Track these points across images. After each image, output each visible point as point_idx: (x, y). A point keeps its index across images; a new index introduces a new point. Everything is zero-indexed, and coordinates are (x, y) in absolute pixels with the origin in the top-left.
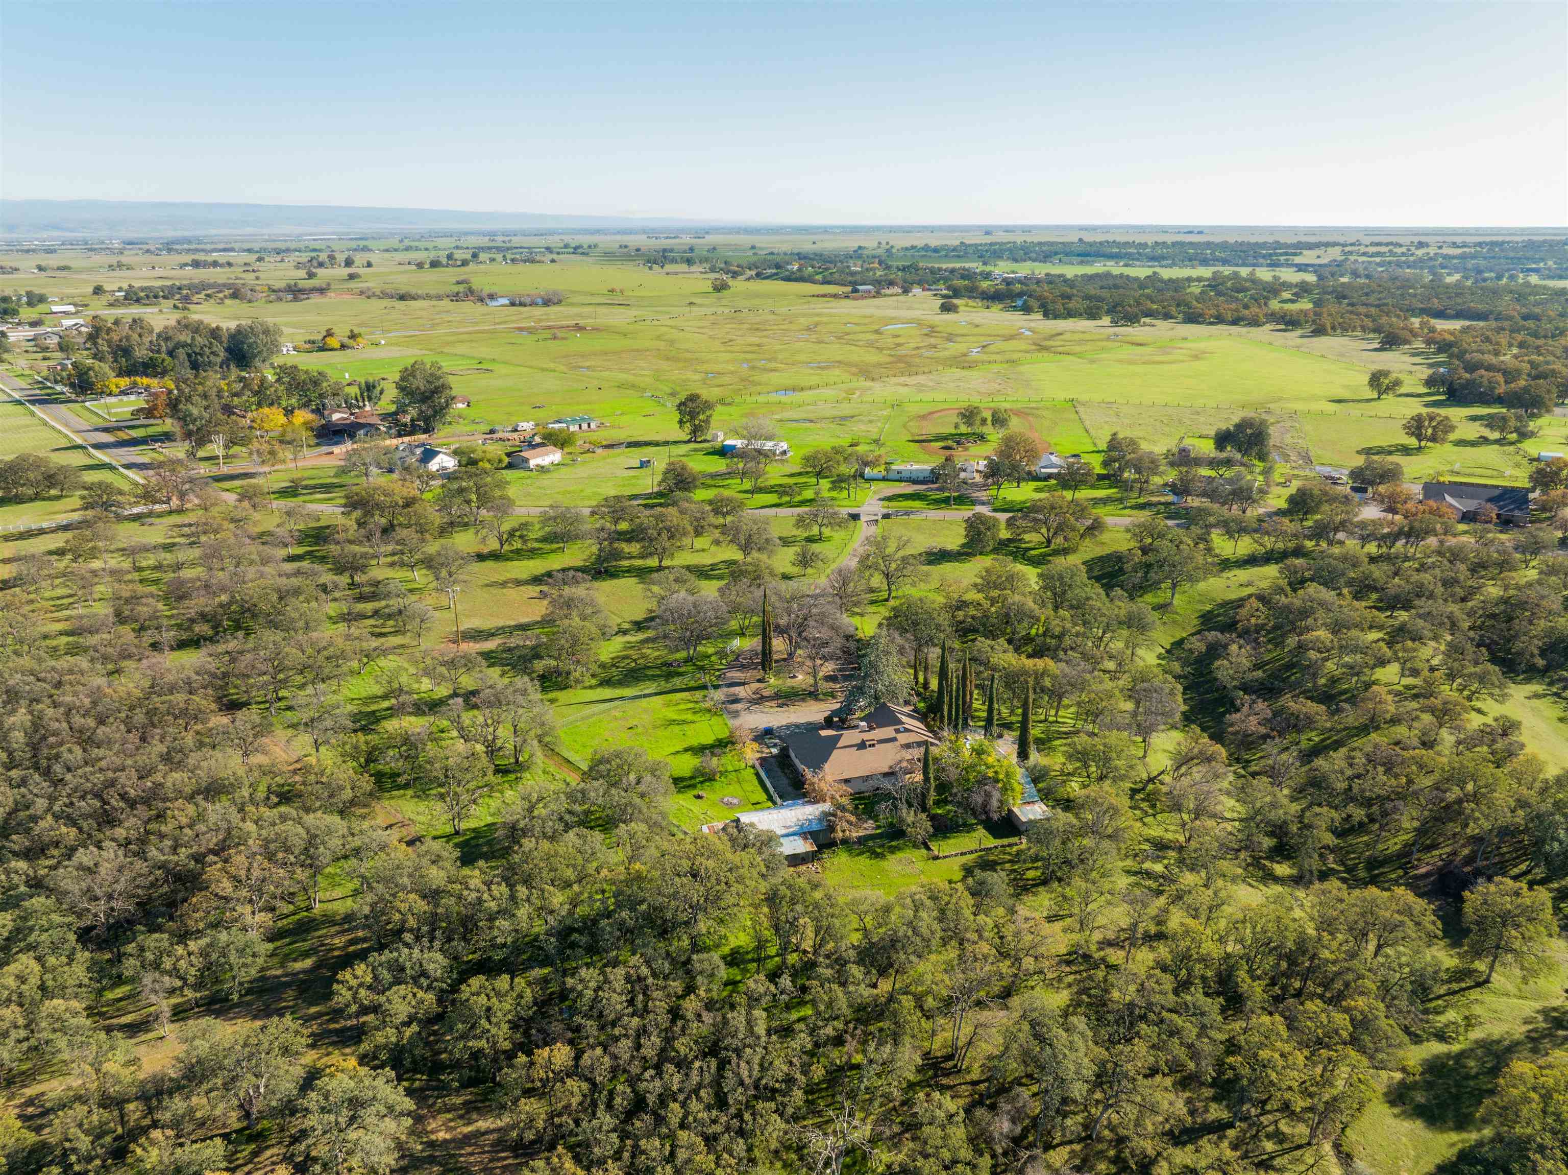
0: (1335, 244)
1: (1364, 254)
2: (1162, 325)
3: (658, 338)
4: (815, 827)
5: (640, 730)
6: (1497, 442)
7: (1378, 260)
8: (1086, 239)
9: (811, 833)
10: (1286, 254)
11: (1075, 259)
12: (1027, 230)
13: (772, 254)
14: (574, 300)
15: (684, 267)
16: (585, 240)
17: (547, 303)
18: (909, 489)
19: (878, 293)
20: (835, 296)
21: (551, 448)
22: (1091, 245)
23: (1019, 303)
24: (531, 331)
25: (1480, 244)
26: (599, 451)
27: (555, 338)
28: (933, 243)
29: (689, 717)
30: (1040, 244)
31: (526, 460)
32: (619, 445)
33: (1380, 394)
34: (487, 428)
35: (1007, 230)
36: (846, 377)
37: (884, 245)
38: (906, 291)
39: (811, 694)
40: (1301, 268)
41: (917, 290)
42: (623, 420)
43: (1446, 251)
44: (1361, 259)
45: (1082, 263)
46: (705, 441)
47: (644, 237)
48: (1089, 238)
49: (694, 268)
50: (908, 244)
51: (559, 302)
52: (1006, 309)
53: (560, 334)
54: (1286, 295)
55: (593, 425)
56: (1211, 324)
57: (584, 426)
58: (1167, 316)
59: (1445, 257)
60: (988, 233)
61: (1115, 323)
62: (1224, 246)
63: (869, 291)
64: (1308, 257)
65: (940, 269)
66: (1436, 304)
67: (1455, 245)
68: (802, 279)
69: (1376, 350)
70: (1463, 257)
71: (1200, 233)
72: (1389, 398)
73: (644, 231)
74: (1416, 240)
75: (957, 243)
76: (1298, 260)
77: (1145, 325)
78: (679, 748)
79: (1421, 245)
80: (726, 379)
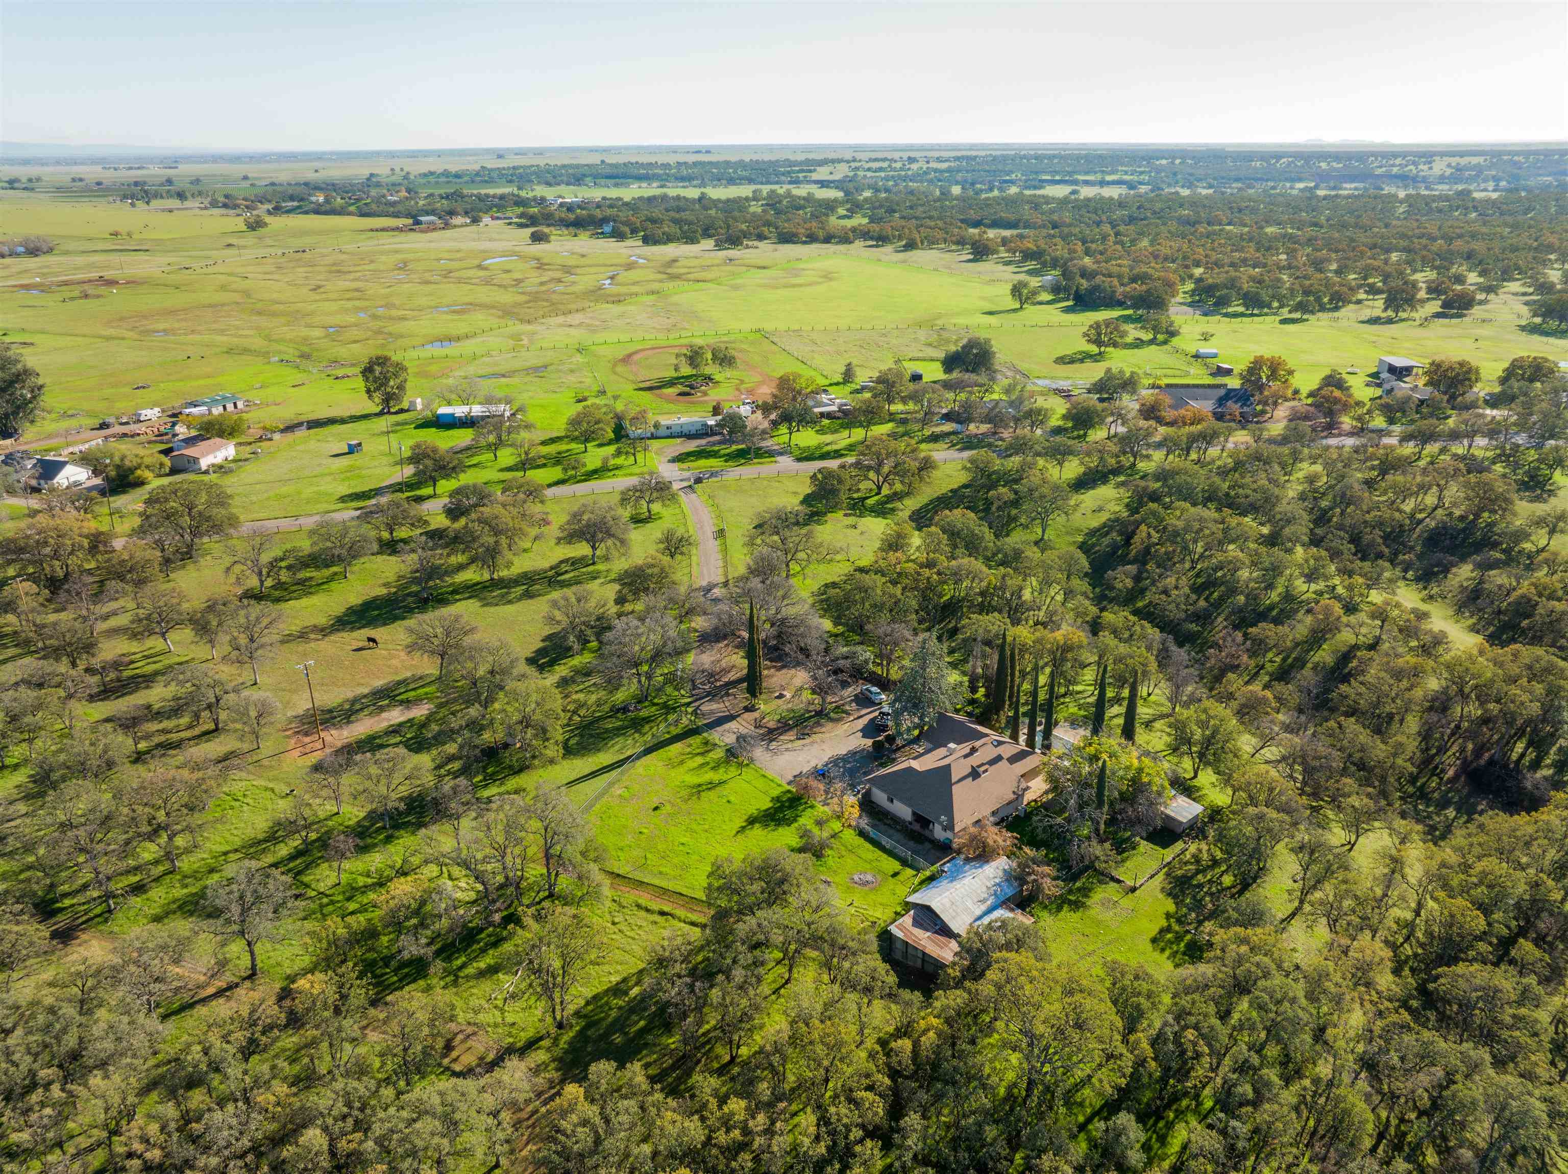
0: (840, 161)
1: (869, 169)
2: (763, 245)
3: (223, 288)
4: (1010, 892)
5: (668, 808)
6: (1152, 342)
7: (883, 174)
8: (608, 161)
9: (1008, 899)
10: (802, 171)
11: (610, 182)
12: (539, 152)
13: (273, 184)
14: (72, 246)
15: (175, 203)
16: (22, 172)
17: (33, 251)
18: (692, 446)
19: (447, 224)
20: (397, 229)
21: (217, 440)
22: (616, 166)
23: (607, 229)
24: (43, 288)
25: (957, 159)
26: (277, 436)
27: (86, 296)
28: (453, 169)
29: (709, 776)
30: (564, 166)
31: (196, 460)
32: (300, 424)
33: (1022, 304)
34: (97, 422)
35: (520, 152)
36: (494, 322)
37: (397, 170)
38: (475, 221)
39: (820, 714)
40: (823, 184)
41: (486, 219)
42: (272, 393)
43: (933, 165)
44: (869, 174)
45: (616, 185)
46: (402, 411)
47: (98, 168)
48: (611, 160)
49: (187, 204)
50: (424, 170)
51: (50, 250)
52: (596, 236)
53: (91, 291)
54: (841, 211)
55: (240, 405)
56: (805, 243)
57: (230, 407)
58: (761, 237)
59: (936, 170)
60: (500, 157)
61: (719, 246)
62: (741, 164)
63: (432, 223)
64: (822, 173)
65: (487, 196)
66: (973, 215)
67: (939, 160)
68: (333, 212)
69: (969, 261)
70: (949, 170)
71: (708, 152)
72: (1030, 309)
73: (94, 161)
74: (905, 156)
75: (477, 167)
76: (815, 176)
77: (747, 247)
78: (739, 822)
79: (911, 160)
80: (355, 333)
